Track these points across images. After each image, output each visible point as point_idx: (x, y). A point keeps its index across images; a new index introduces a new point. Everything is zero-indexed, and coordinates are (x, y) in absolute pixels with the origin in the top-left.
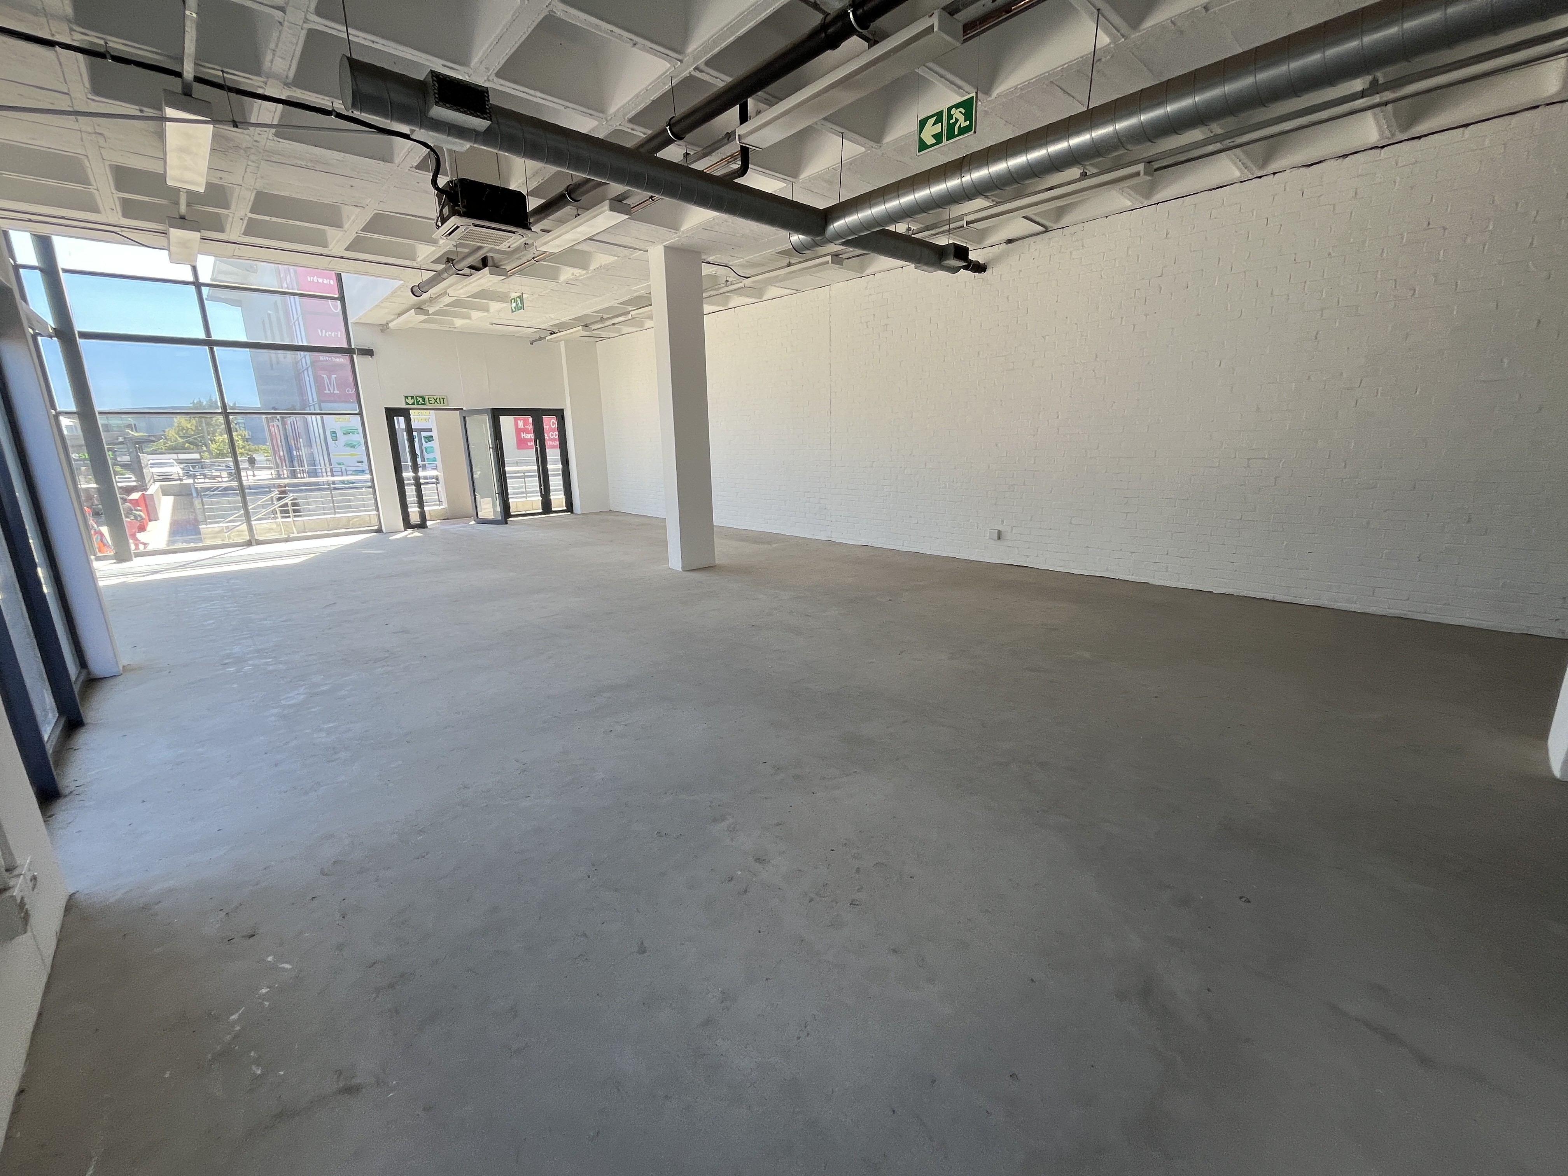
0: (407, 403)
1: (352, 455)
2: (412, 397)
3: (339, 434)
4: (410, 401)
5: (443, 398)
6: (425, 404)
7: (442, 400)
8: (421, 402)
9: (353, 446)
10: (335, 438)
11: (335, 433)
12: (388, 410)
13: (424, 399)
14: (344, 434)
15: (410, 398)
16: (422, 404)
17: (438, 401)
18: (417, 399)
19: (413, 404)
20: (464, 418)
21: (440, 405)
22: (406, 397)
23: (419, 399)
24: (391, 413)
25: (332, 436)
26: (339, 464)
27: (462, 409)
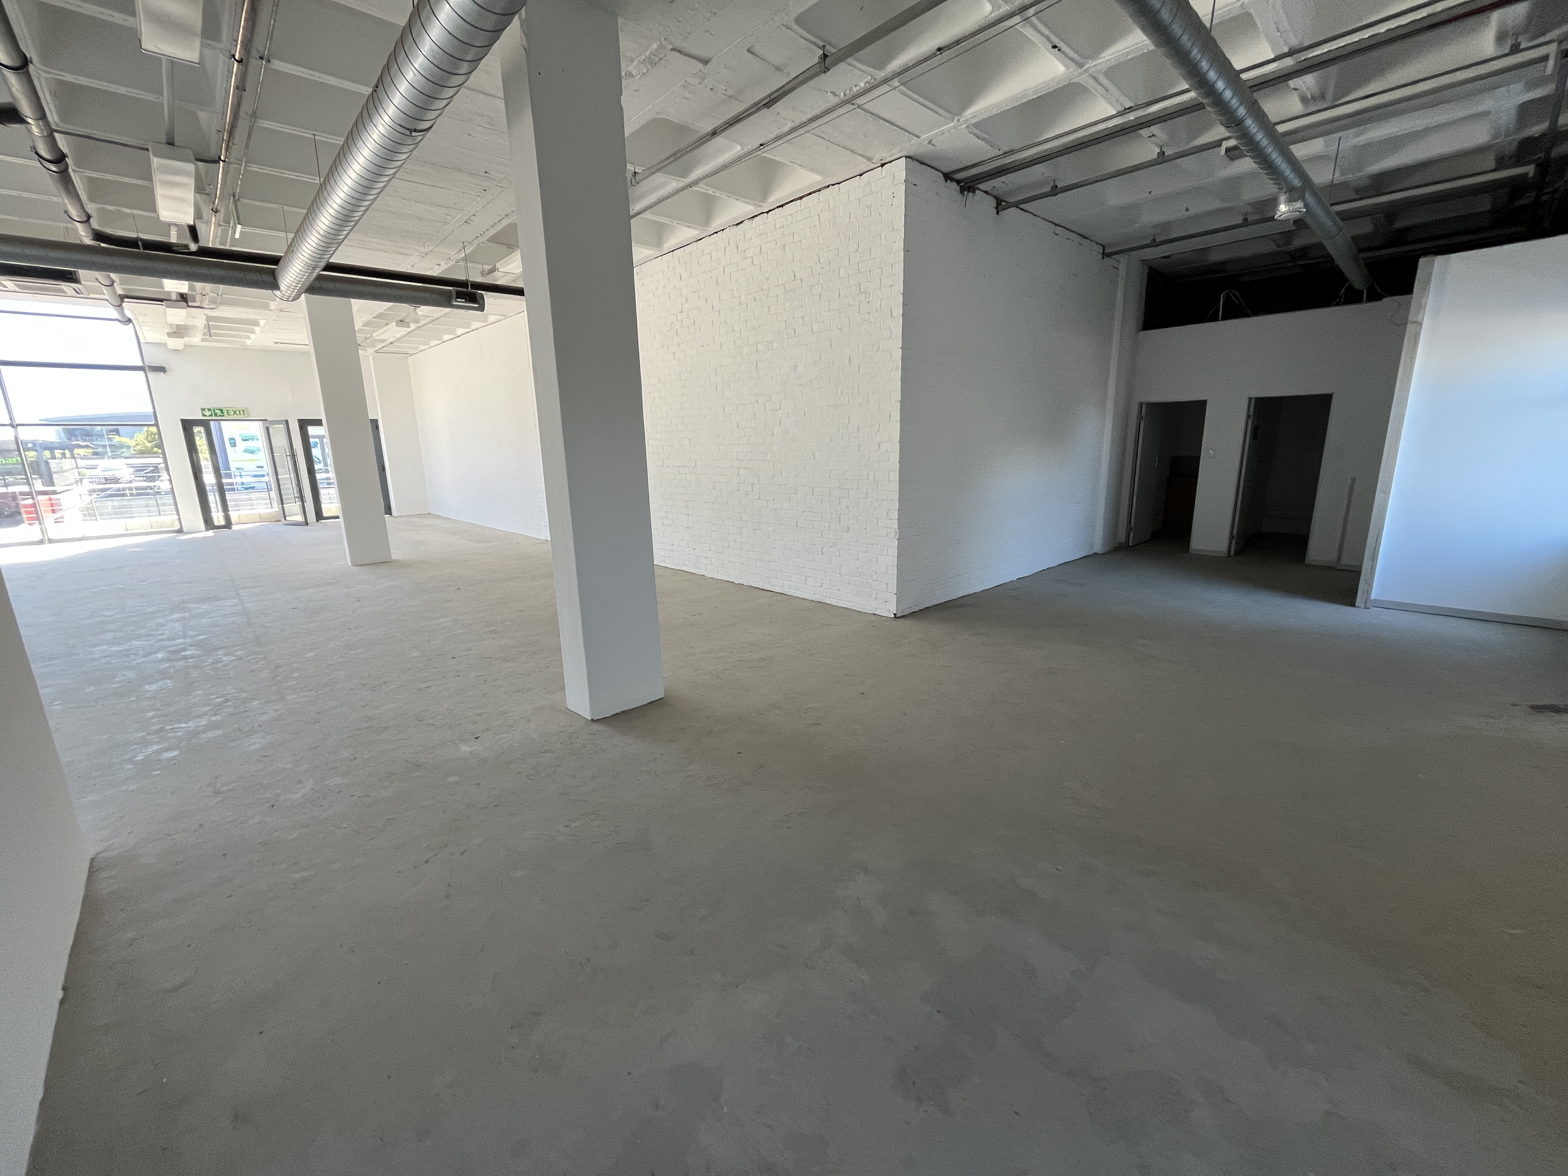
0: (204, 415)
1: (252, 460)
2: (209, 410)
3: (239, 441)
4: (207, 413)
5: (243, 411)
6: (223, 416)
7: (242, 412)
8: (221, 414)
9: (252, 452)
10: (234, 445)
11: (234, 439)
12: (184, 422)
13: (221, 411)
14: (243, 440)
15: (207, 410)
16: (220, 416)
17: (238, 412)
18: (214, 411)
19: (211, 415)
20: (268, 429)
21: (239, 416)
22: (203, 410)
23: (217, 411)
24: (188, 426)
25: (231, 443)
26: (238, 469)
27: (267, 420)
